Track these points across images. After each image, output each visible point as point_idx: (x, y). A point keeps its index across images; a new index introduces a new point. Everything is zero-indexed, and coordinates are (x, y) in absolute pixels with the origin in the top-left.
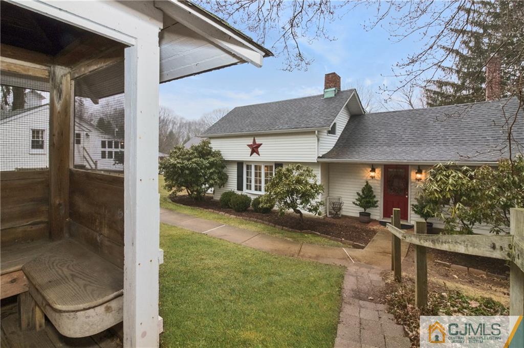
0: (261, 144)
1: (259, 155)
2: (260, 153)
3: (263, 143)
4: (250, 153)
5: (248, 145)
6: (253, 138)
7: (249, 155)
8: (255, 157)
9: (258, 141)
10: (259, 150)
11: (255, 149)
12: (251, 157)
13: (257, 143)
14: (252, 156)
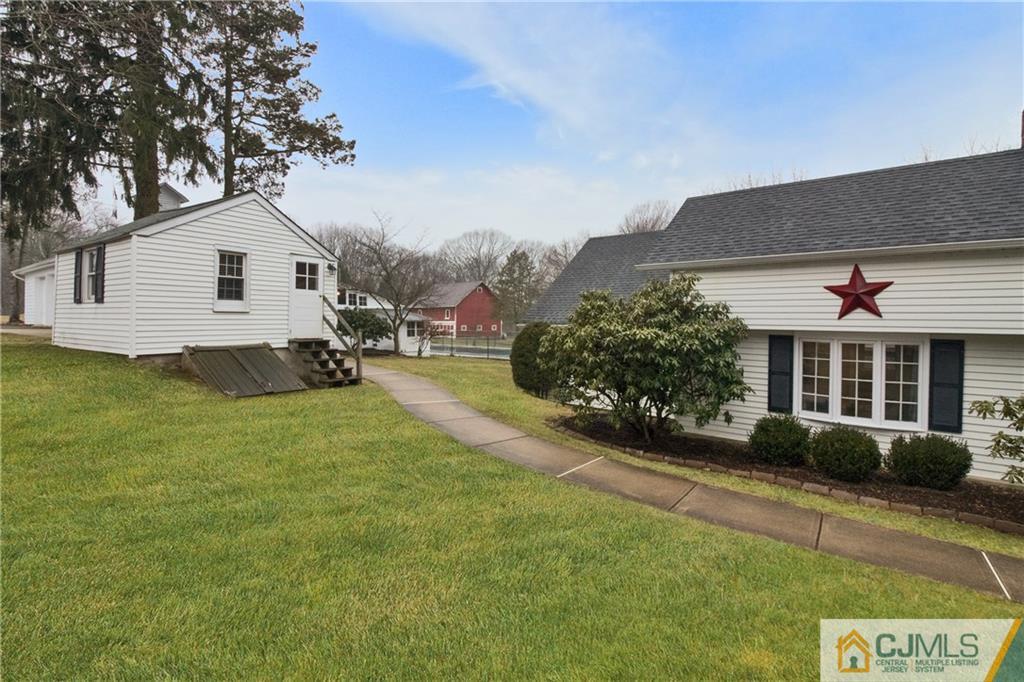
0: (891, 283)
1: (878, 314)
2: (881, 309)
3: (896, 281)
4: (838, 309)
5: (827, 288)
6: (851, 268)
7: (837, 316)
8: (860, 321)
9: (872, 275)
10: (878, 302)
11: (858, 297)
12: (842, 322)
13: (868, 281)
14: (847, 317)
